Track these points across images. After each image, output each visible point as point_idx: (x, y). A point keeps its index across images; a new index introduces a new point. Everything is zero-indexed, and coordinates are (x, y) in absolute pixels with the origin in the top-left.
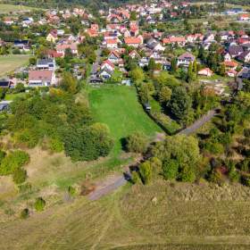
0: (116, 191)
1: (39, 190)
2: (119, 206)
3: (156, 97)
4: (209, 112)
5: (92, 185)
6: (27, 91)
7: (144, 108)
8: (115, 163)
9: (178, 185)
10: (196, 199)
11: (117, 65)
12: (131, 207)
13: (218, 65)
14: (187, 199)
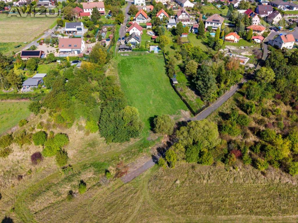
0: (145, 173)
1: (80, 173)
2: (148, 187)
3: (183, 69)
4: (232, 87)
5: (125, 167)
6: (59, 61)
7: (171, 81)
8: (144, 145)
9: (198, 167)
10: (212, 182)
11: (145, 27)
12: (157, 190)
13: (246, 29)
14: (205, 182)
